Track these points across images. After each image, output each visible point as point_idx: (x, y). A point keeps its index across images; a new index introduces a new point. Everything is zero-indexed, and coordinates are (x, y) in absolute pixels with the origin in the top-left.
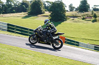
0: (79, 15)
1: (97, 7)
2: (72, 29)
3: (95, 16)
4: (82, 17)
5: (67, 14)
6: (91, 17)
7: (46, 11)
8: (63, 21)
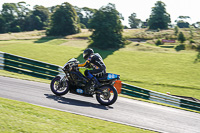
0: (148, 36)
1: (185, 20)
2: (136, 64)
3: (182, 38)
4: (156, 40)
5: (125, 33)
6: (173, 40)
7: (82, 27)
8: (117, 48)
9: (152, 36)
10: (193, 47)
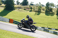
0: (22, 7)
1: (32, 3)
2: (18, 15)
3: (31, 8)
4: (24, 8)
5: (15, 6)
6: (29, 9)
7: (2, 4)
8: (13, 10)
9: (23, 7)
10: (34, 11)
